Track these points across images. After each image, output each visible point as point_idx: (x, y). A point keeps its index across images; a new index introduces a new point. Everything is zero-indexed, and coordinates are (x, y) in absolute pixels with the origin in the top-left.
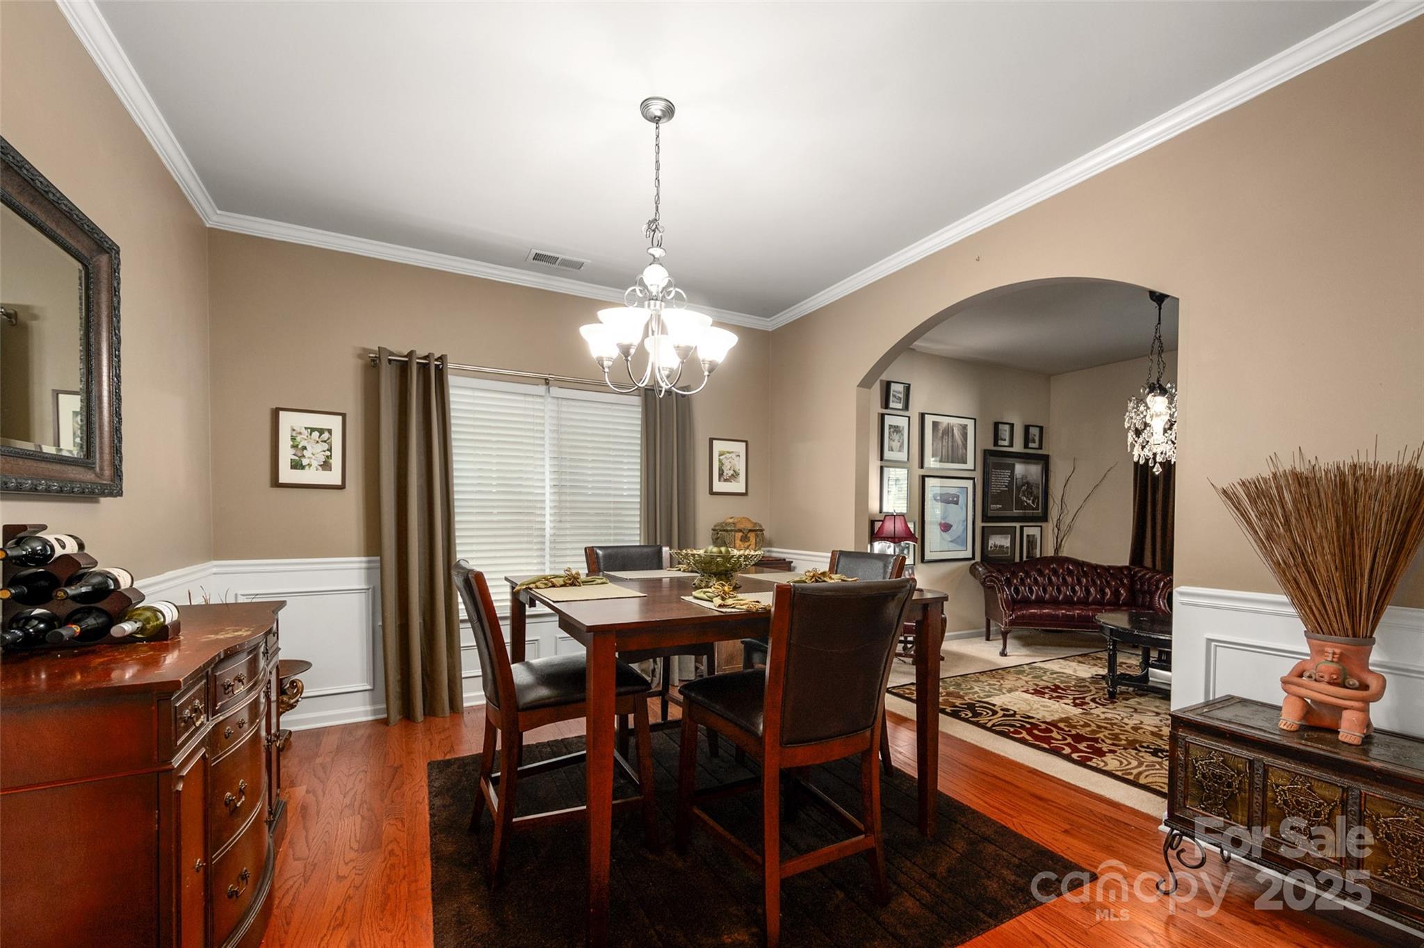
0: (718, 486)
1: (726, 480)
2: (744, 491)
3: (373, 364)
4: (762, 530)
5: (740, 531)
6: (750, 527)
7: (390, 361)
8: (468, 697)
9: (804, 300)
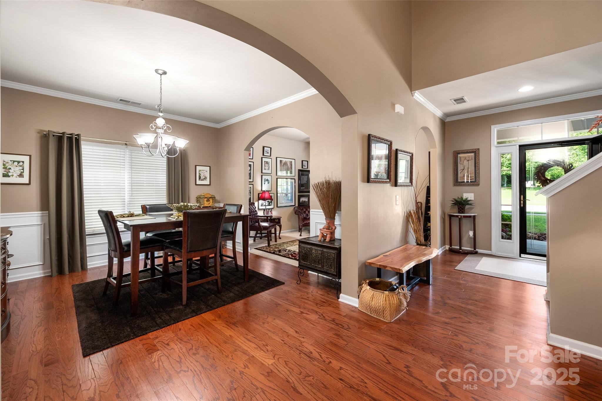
0: (198, 182)
1: (202, 180)
2: (209, 184)
3: (45, 137)
4: (215, 198)
5: (206, 198)
6: (210, 196)
7: (53, 135)
8: (89, 265)
9: (234, 118)
